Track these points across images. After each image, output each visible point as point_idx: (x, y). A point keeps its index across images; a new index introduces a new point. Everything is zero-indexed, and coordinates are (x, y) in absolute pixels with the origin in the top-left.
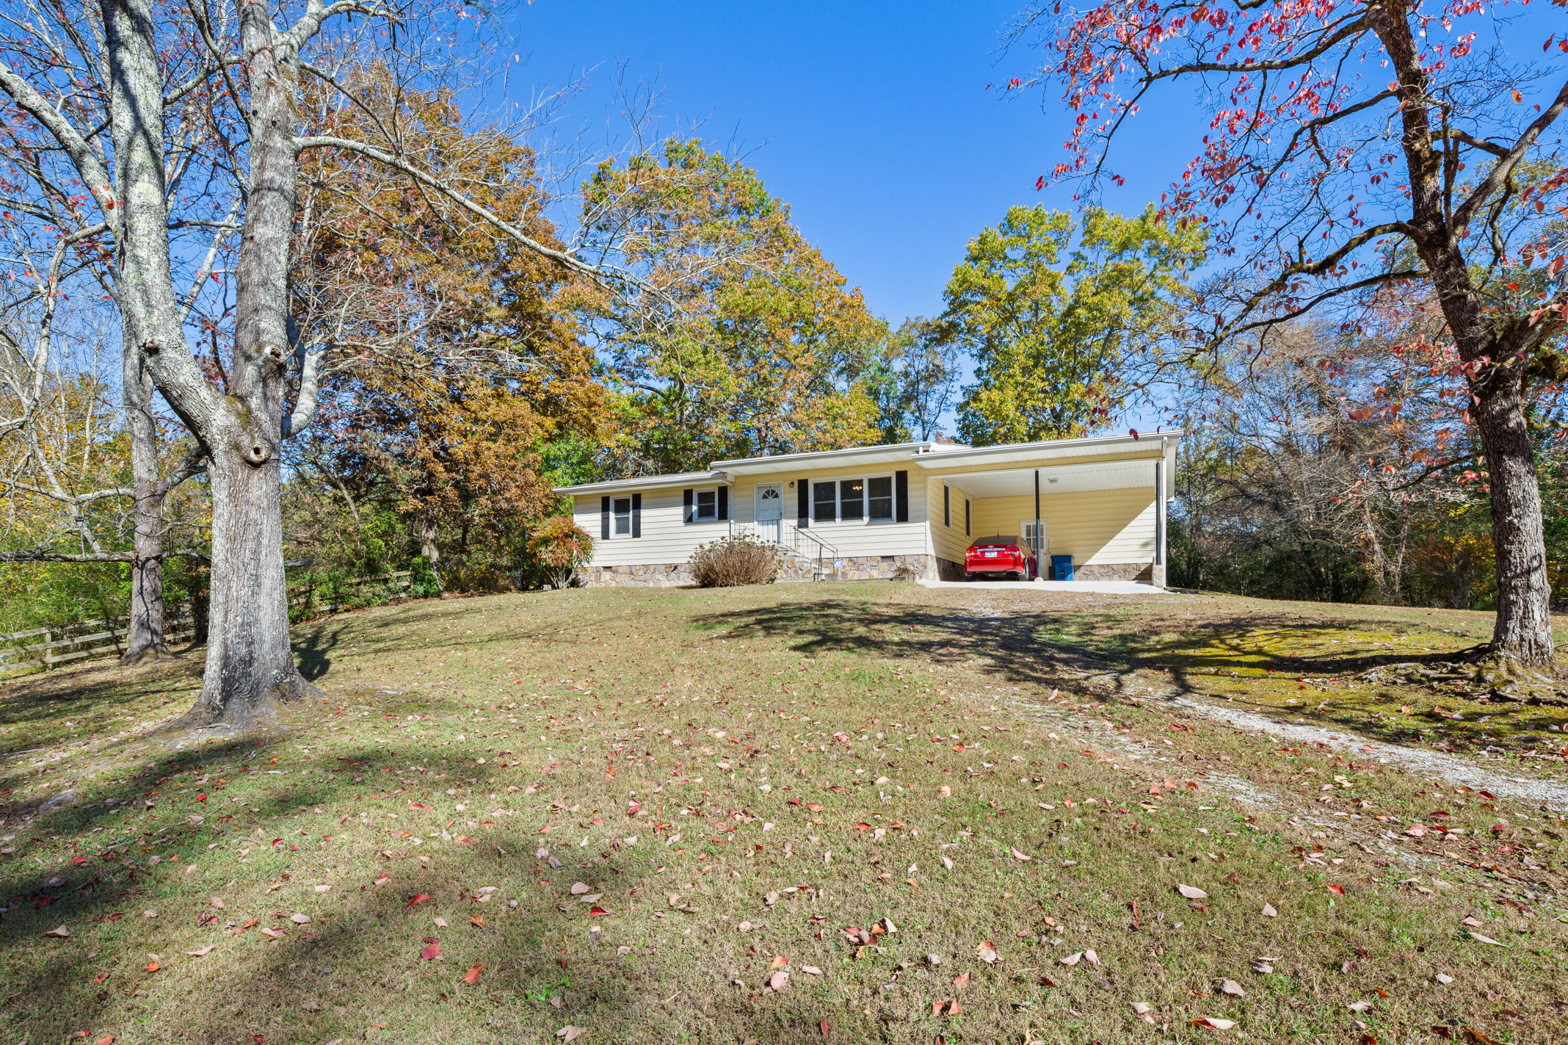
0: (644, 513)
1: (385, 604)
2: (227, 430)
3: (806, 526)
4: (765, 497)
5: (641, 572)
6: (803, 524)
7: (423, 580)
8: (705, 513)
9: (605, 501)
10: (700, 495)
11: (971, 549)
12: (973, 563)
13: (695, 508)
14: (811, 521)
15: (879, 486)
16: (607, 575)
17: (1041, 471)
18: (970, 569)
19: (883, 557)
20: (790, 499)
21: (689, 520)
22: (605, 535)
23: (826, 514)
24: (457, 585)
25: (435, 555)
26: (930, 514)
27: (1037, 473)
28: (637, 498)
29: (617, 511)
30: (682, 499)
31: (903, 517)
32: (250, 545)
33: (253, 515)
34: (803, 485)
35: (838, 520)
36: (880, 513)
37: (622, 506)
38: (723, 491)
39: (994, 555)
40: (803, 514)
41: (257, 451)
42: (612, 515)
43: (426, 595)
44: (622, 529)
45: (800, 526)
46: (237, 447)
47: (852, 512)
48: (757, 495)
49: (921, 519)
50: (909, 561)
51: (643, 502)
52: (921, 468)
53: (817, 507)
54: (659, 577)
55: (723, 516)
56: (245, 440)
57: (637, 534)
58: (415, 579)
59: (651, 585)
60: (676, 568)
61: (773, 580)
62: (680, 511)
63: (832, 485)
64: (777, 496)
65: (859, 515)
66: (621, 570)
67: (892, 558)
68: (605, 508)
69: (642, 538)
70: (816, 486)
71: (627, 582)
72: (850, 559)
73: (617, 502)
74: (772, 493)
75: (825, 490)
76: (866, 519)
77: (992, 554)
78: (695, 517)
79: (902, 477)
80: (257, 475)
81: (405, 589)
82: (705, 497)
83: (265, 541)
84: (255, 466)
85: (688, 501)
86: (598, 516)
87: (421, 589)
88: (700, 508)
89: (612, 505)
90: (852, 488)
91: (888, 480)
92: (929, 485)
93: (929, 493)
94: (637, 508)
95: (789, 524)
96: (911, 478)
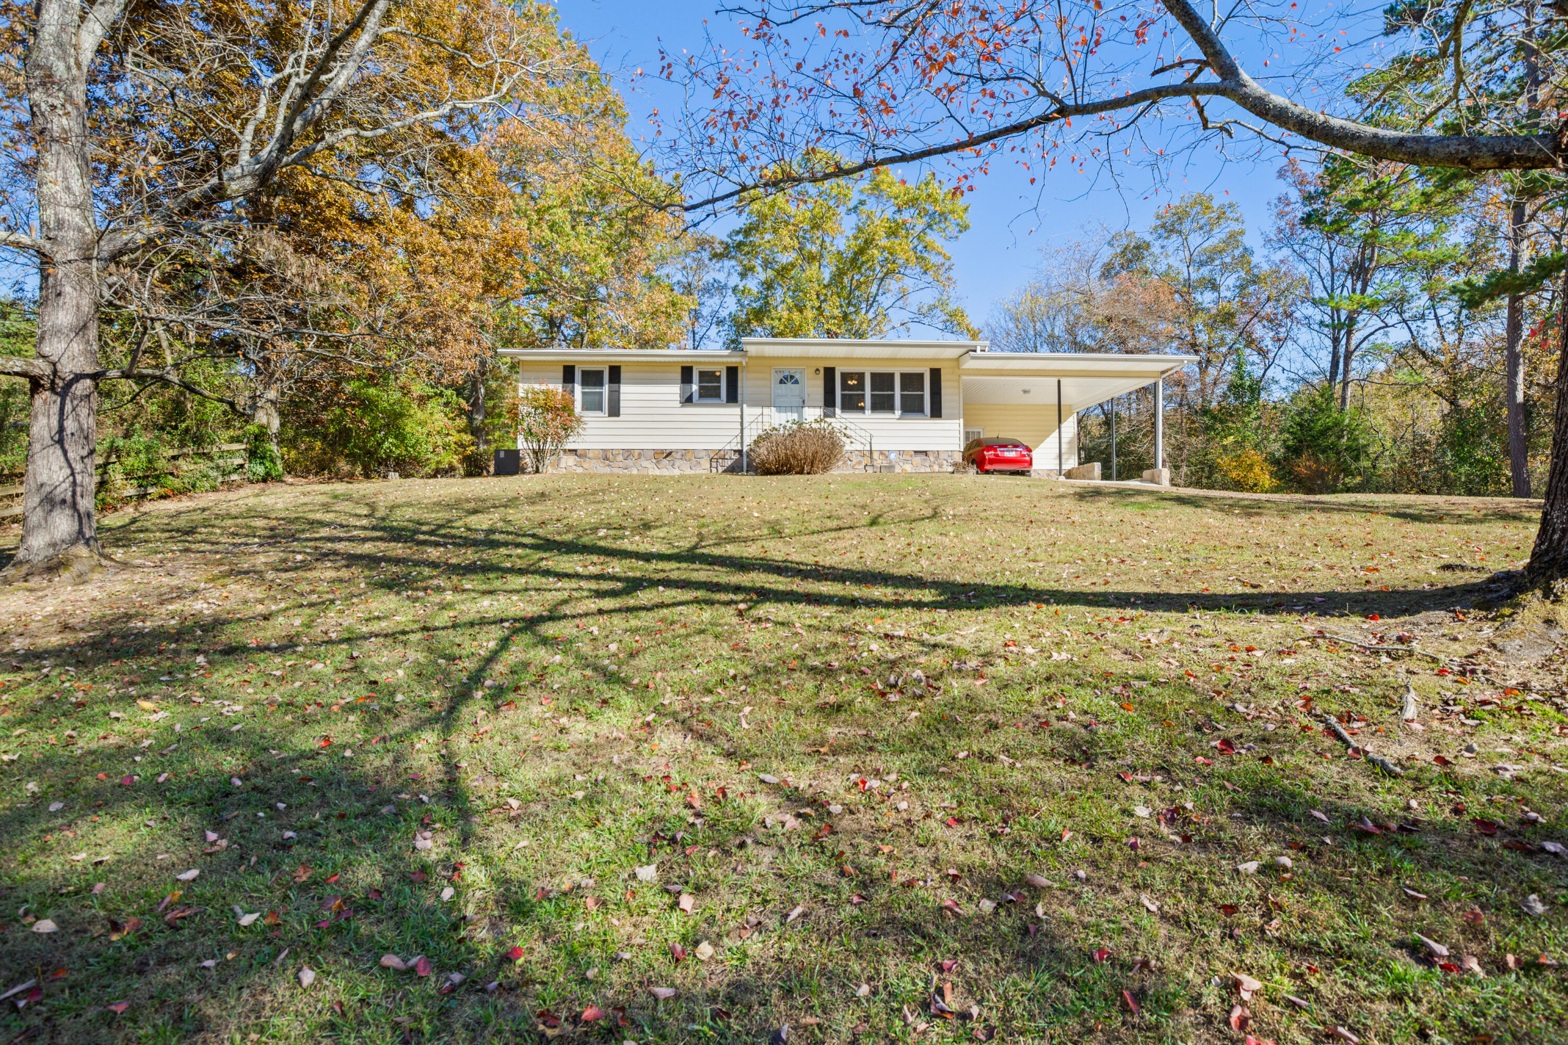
0: (624, 388)
1: (214, 489)
3: (833, 415)
4: (781, 382)
5: (620, 458)
6: (830, 414)
7: (259, 457)
9: (568, 371)
10: (702, 374)
15: (912, 381)
17: (1063, 380)
18: (988, 467)
19: (916, 452)
21: (688, 400)
25: (276, 424)
26: (964, 412)
27: (1060, 382)
28: (614, 370)
29: (584, 383)
30: (678, 376)
34: (829, 372)
35: (868, 412)
37: (592, 378)
38: (732, 371)
39: (1012, 454)
42: (578, 388)
43: (265, 478)
45: (826, 415)
48: (772, 379)
49: (955, 416)
51: (623, 375)
54: (645, 463)
55: (731, 399)
58: (253, 454)
59: (635, 472)
60: (669, 454)
63: (860, 377)
64: (797, 382)
65: (890, 408)
66: (591, 455)
67: (925, 453)
68: (568, 378)
69: (621, 418)
76: (898, 413)
77: (1009, 454)
78: (696, 397)
79: (936, 374)
81: (238, 468)
82: (707, 376)
85: (686, 380)
86: (557, 385)
87: (260, 470)
88: (701, 388)
89: (578, 376)
90: (883, 381)
91: (921, 376)
92: (961, 385)
93: (961, 392)
94: (615, 381)
95: (814, 412)
96: (945, 376)
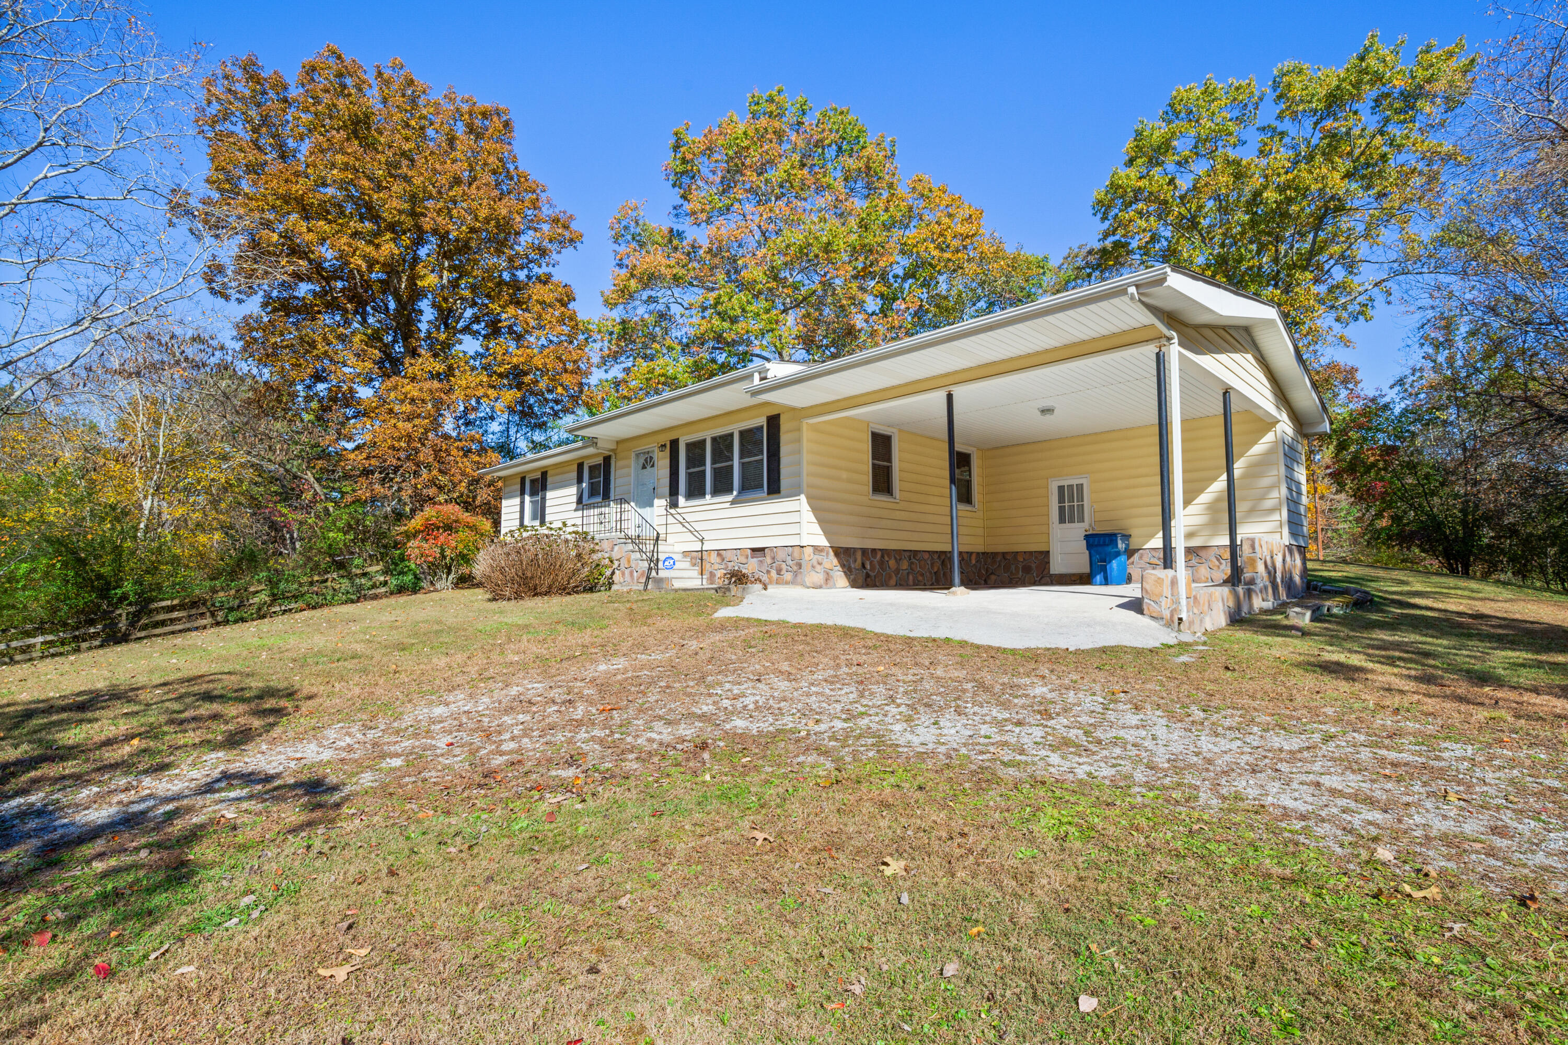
0: (549, 495)
3: (677, 506)
4: (644, 467)
8: (594, 492)
9: (522, 482)
13: (585, 486)
14: (681, 498)
15: (749, 440)
17: (958, 392)
19: (754, 550)
20: (663, 467)
21: (580, 502)
22: (524, 524)
23: (700, 486)
27: (950, 397)
28: (544, 474)
30: (576, 474)
31: (775, 488)
34: (674, 444)
35: (707, 496)
36: (750, 485)
37: (534, 487)
38: (608, 461)
40: (674, 489)
42: (527, 498)
44: (533, 516)
45: (669, 507)
47: (724, 483)
50: (782, 555)
51: (550, 480)
53: (688, 478)
55: (606, 496)
57: (542, 521)
62: (574, 490)
63: (704, 443)
64: (653, 464)
65: (729, 487)
67: (762, 550)
68: (523, 491)
70: (689, 446)
73: (532, 482)
74: (647, 461)
76: (737, 493)
78: (586, 497)
79: (774, 424)
82: (594, 471)
85: (580, 478)
86: (517, 501)
88: (589, 485)
89: (527, 486)
90: (722, 446)
91: (760, 429)
92: (806, 434)
93: (805, 444)
94: (544, 488)
95: (660, 504)
96: (785, 425)
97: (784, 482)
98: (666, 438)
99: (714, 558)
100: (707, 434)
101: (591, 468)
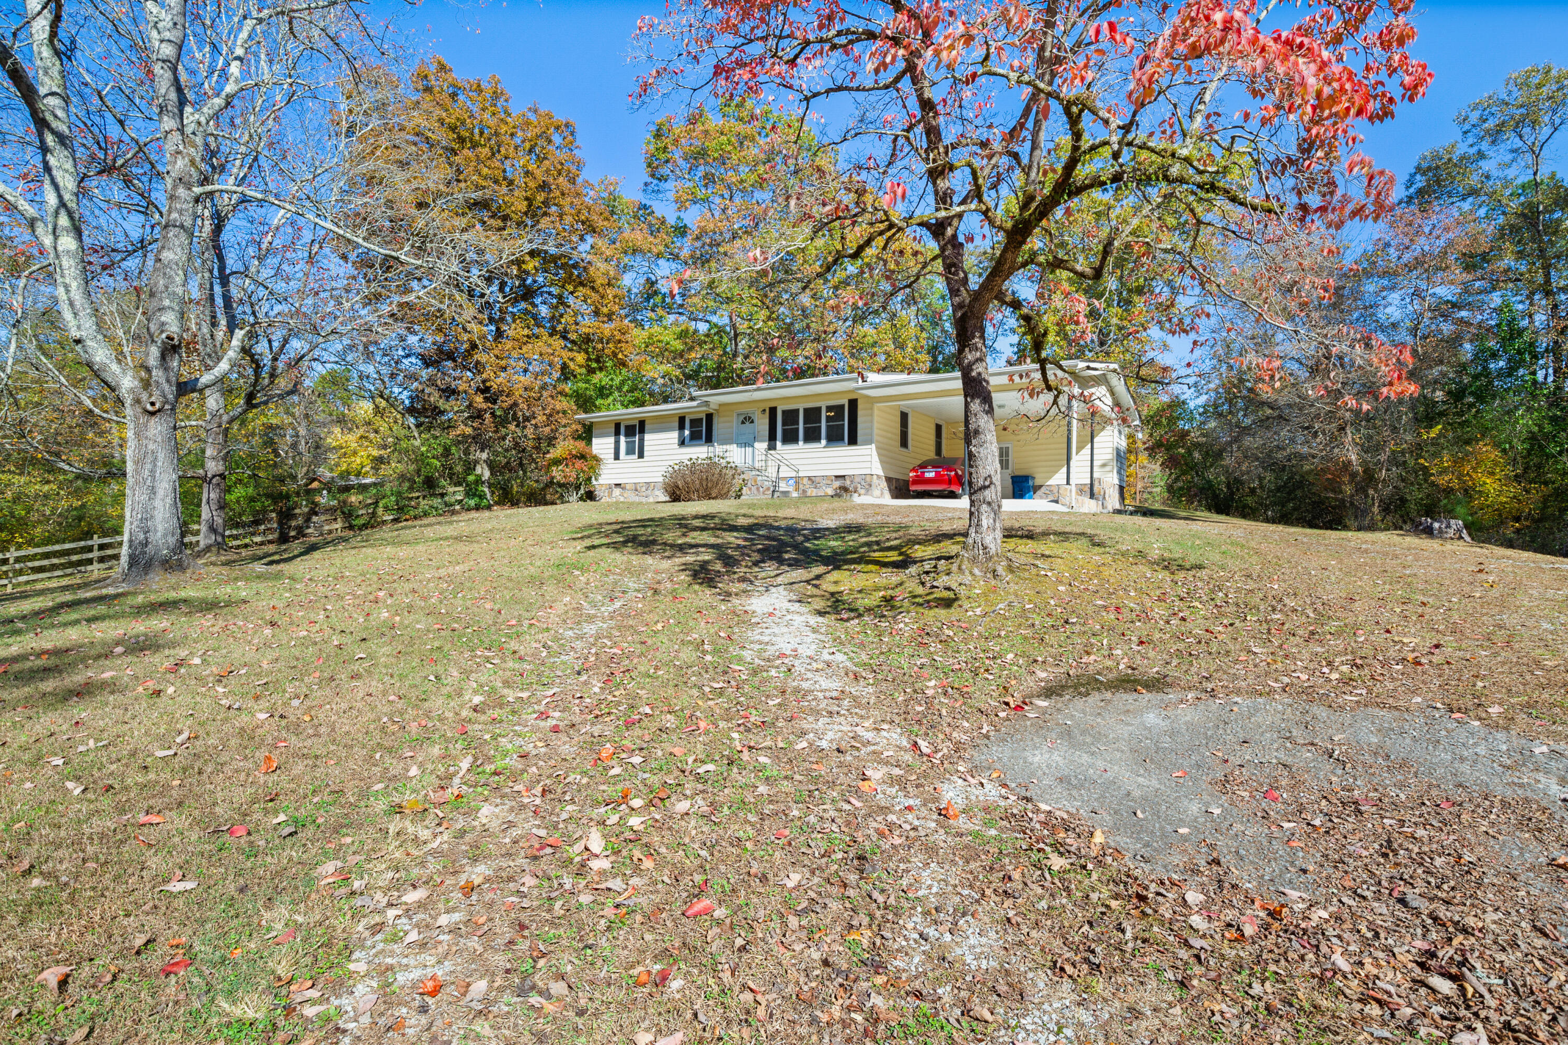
0: (647, 437)
2: (132, 391)
3: (775, 448)
4: (742, 423)
5: (644, 489)
6: (772, 447)
7: (474, 495)
8: (695, 437)
9: (618, 426)
10: (690, 420)
11: (914, 470)
12: (915, 482)
13: (687, 432)
14: (779, 444)
15: (834, 412)
16: (617, 492)
18: (913, 488)
19: (836, 477)
20: (763, 424)
21: (682, 443)
22: (617, 457)
23: (790, 438)
24: (507, 498)
25: (487, 474)
26: (875, 438)
28: (642, 423)
29: (626, 435)
30: (677, 424)
31: (853, 441)
32: (148, 466)
33: (151, 446)
34: (773, 411)
35: (801, 443)
36: (834, 437)
37: (630, 431)
38: (710, 417)
39: (932, 475)
40: (772, 437)
41: (153, 404)
42: (623, 439)
43: (477, 508)
44: (630, 451)
45: (769, 449)
46: (138, 401)
47: (812, 436)
48: (735, 421)
49: (870, 442)
50: (857, 479)
51: (647, 427)
52: (867, 397)
53: (784, 431)
55: (709, 440)
56: (144, 396)
57: (641, 456)
58: (468, 494)
59: (651, 500)
61: (739, 496)
62: (675, 434)
63: (796, 411)
64: (752, 422)
65: (817, 439)
66: (628, 487)
68: (617, 433)
69: (645, 459)
70: (784, 412)
71: (632, 497)
72: (809, 478)
73: (627, 427)
74: (748, 419)
75: (791, 416)
76: (824, 442)
77: (930, 474)
78: (687, 440)
79: (853, 403)
80: (153, 421)
81: (460, 502)
82: (695, 423)
83: (159, 464)
84: (153, 414)
85: (681, 427)
86: (612, 440)
87: (473, 503)
88: (691, 433)
89: (623, 430)
90: (813, 414)
91: (843, 406)
92: (876, 412)
93: (876, 418)
94: (642, 431)
95: (762, 446)
96: (861, 406)
97: (860, 438)
98: (767, 406)
99: (805, 481)
100: (801, 406)
101: (693, 422)
